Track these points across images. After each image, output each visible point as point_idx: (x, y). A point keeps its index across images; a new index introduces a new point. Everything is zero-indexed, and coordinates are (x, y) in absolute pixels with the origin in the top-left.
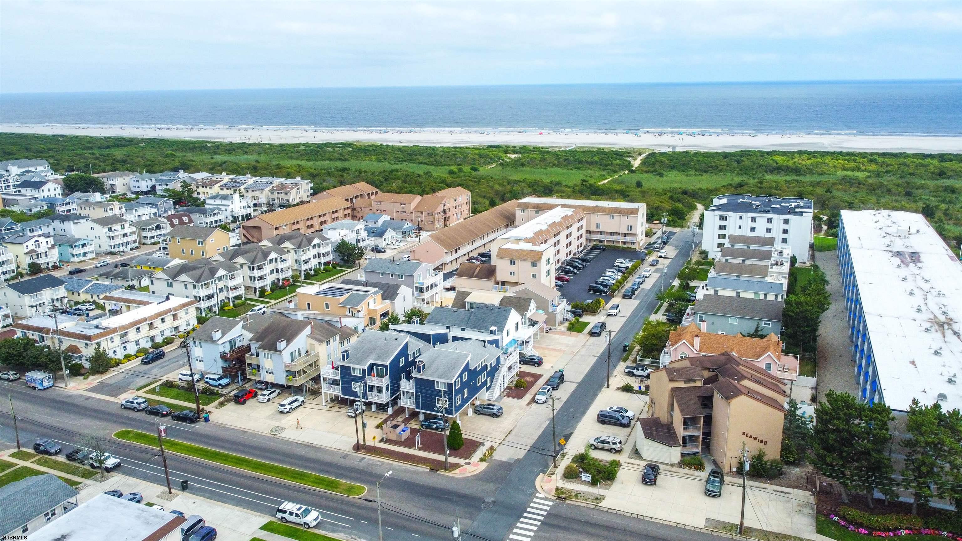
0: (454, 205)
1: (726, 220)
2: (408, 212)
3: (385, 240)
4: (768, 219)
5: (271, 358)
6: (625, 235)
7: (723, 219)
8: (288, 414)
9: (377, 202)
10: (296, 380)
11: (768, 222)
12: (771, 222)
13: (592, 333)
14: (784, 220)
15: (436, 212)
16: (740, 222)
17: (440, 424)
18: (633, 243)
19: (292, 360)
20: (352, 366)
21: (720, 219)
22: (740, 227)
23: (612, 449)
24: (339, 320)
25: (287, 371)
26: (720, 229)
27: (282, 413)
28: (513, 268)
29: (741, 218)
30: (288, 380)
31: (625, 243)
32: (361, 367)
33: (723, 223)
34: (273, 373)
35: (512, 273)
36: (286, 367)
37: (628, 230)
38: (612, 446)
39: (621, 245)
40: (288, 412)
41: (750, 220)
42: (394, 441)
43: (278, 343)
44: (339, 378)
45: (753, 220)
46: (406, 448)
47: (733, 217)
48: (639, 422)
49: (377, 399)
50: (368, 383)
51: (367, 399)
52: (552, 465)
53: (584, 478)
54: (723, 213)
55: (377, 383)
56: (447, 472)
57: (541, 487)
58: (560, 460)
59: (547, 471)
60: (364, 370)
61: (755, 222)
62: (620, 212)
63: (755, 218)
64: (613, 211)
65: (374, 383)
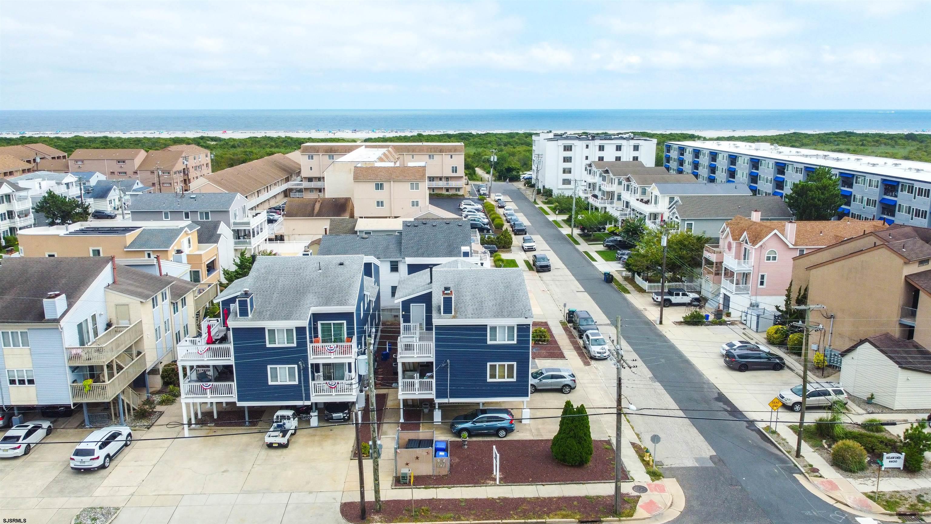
0: (194, 165)
1: (571, 150)
2: (130, 173)
3: (110, 202)
4: (617, 146)
5: (26, 343)
6: (447, 178)
7: (568, 150)
8: (103, 472)
9: (76, 161)
10: (104, 388)
11: (617, 150)
12: (620, 150)
13: (542, 267)
14: (635, 146)
15: (175, 169)
16: (586, 152)
17: (502, 419)
18: (458, 189)
19: (82, 343)
20: (268, 325)
21: (565, 150)
22: (587, 158)
23: (835, 403)
24: (155, 262)
25: (74, 369)
26: (564, 161)
27: (88, 471)
28: (380, 195)
29: (587, 146)
30: (77, 392)
31: (447, 190)
32: (293, 324)
33: (568, 154)
34: (31, 382)
35: (380, 204)
36: (70, 359)
37: (453, 172)
38: (833, 397)
39: (444, 192)
40: (103, 467)
41: (598, 148)
42: (429, 477)
43: (45, 301)
44: (231, 361)
45: (601, 148)
46: (473, 488)
47: (579, 146)
48: (867, 343)
49: (334, 394)
50: (312, 359)
51: (308, 398)
52: (784, 454)
53: (886, 463)
54: (568, 142)
55: (335, 356)
56: (621, 518)
57: (838, 501)
58: (781, 441)
59: (796, 466)
60: (300, 331)
61: (603, 150)
62: (441, 150)
63: (603, 146)
64: (433, 150)
65: (328, 356)
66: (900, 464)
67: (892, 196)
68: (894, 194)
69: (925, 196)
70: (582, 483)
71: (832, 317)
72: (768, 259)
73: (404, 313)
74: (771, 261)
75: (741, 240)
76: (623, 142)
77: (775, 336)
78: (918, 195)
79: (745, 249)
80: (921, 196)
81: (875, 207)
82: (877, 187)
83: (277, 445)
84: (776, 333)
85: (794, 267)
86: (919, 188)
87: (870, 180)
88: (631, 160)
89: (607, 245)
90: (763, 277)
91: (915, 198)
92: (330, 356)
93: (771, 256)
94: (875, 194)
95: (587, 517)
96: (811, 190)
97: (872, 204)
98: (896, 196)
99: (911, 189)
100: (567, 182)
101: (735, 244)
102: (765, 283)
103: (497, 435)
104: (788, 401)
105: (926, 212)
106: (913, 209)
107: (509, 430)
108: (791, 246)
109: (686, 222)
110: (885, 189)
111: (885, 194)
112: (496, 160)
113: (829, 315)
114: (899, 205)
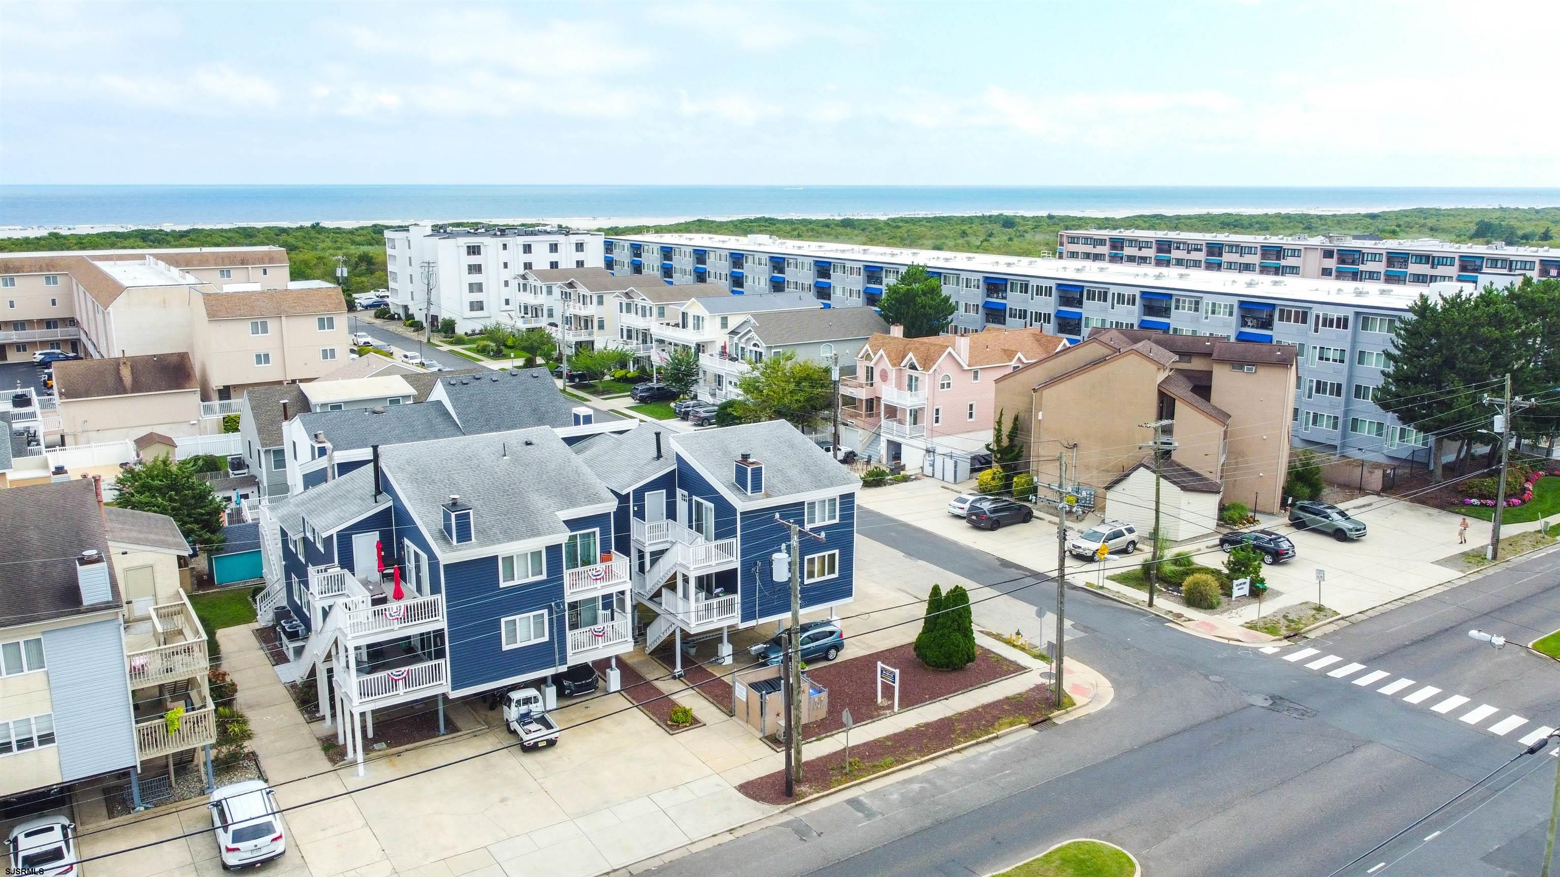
1: (479, 253)
4: (551, 245)
7: (474, 253)
11: (551, 251)
12: (556, 251)
14: (577, 244)
16: (504, 256)
20: (500, 550)
21: (469, 253)
22: (506, 265)
23: (1129, 543)
25: (135, 696)
26: (470, 272)
27: (267, 863)
28: (262, 343)
29: (505, 246)
32: (538, 543)
33: (474, 260)
34: (46, 739)
35: (262, 359)
41: (521, 249)
42: (806, 727)
43: (81, 569)
44: (441, 623)
45: (527, 249)
46: (873, 724)
47: (490, 245)
48: (1142, 468)
49: (600, 646)
50: (570, 597)
51: (563, 660)
52: (1134, 607)
53: (1236, 593)
54: (473, 241)
55: (603, 584)
56: (1068, 709)
57: (1229, 639)
58: (1117, 595)
59: (1158, 615)
60: (553, 551)
61: (530, 252)
62: (244, 261)
63: (530, 246)
64: (226, 261)
65: (592, 587)
66: (1246, 590)
67: (997, 298)
68: (1000, 295)
69: (1046, 295)
70: (985, 686)
71: (1075, 445)
72: (943, 386)
73: (636, 509)
74: (946, 389)
75: (902, 364)
76: (560, 239)
77: (993, 483)
78: (1037, 294)
79: (911, 377)
80: (1041, 295)
81: (977, 313)
82: (978, 287)
83: (544, 744)
84: (993, 479)
85: (998, 392)
86: (1037, 286)
87: (967, 279)
88: (574, 266)
89: (640, 396)
90: (937, 410)
91: (1032, 299)
92: (595, 586)
93: (946, 382)
94: (977, 296)
95: (1033, 718)
96: (917, 295)
97: (973, 310)
98: (1005, 298)
99: (1025, 288)
100: (477, 306)
101: (894, 371)
102: (940, 420)
103: (827, 659)
104: (1087, 551)
105: (1049, 315)
106: (1032, 313)
107: (838, 647)
108: (966, 368)
109: (773, 351)
110: (988, 290)
111: (988, 296)
112: (345, 275)
113: (1072, 443)
114: (1011, 309)
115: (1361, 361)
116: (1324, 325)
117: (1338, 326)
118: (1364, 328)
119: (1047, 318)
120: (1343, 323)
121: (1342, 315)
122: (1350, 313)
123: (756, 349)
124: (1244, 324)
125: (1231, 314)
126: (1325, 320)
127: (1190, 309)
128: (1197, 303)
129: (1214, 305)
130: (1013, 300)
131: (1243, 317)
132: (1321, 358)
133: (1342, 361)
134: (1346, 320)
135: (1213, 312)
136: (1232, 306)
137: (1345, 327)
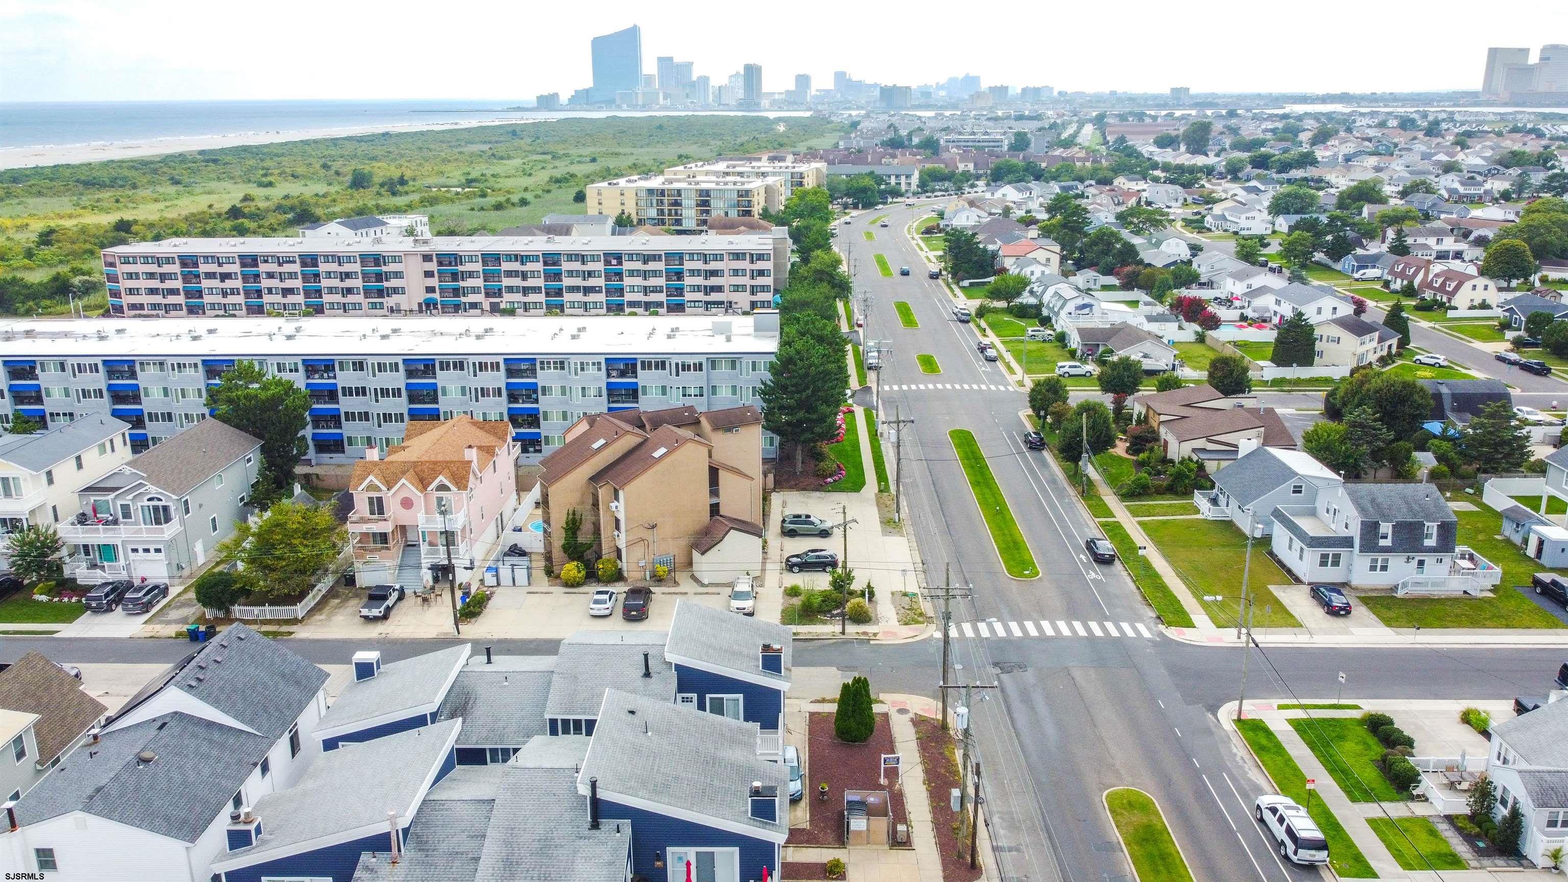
48: (731, 530)
57: (909, 638)
58: (813, 635)
68: (325, 375)
75: (429, 489)
78: (380, 371)
86: (379, 363)
87: (278, 364)
91: (374, 376)
98: (333, 378)
99: (359, 366)
101: (423, 497)
105: (399, 389)
106: (375, 389)
108: (479, 475)
109: (183, 501)
114: (344, 388)
115: (714, 393)
116: (683, 370)
117: (695, 370)
118: (714, 368)
119: (397, 393)
120: (699, 367)
121: (697, 361)
122: (703, 359)
123: (156, 503)
124: (609, 376)
125: (599, 369)
126: (683, 366)
127: (555, 368)
128: (562, 363)
129: (582, 364)
130: (345, 378)
131: (608, 370)
132: (684, 395)
133: (702, 395)
134: (701, 364)
135: (582, 369)
136: (599, 363)
137: (701, 370)
